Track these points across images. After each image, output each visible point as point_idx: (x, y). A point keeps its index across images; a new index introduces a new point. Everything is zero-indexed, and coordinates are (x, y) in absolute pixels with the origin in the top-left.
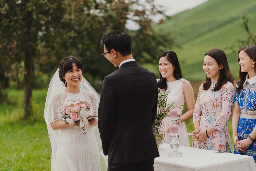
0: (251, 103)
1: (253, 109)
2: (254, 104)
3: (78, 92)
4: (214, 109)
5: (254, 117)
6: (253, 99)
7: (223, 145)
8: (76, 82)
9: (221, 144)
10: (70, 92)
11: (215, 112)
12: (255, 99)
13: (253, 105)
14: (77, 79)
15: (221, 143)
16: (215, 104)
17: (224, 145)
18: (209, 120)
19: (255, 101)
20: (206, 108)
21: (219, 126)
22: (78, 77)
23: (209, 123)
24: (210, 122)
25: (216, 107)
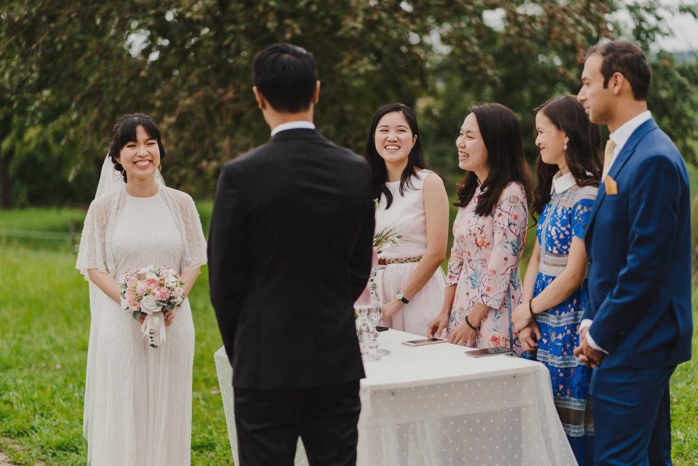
0: (552, 236)
1: (557, 252)
2: (558, 239)
3: (152, 194)
4: (479, 251)
5: (558, 270)
6: (556, 226)
7: (501, 338)
8: (144, 168)
9: (497, 334)
10: (133, 193)
11: (483, 257)
12: (559, 228)
13: (557, 242)
14: (147, 163)
15: (495, 333)
16: (479, 240)
17: (503, 338)
18: (472, 279)
19: (559, 231)
20: (467, 250)
21: (489, 294)
22: (149, 158)
23: (471, 286)
24: (474, 283)
25: (483, 248)
